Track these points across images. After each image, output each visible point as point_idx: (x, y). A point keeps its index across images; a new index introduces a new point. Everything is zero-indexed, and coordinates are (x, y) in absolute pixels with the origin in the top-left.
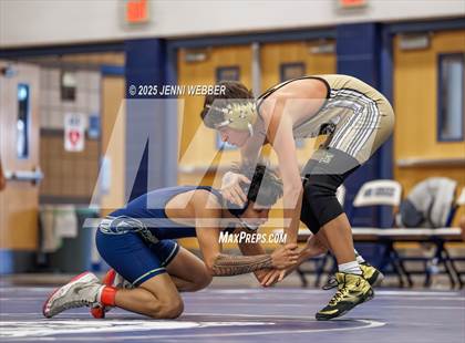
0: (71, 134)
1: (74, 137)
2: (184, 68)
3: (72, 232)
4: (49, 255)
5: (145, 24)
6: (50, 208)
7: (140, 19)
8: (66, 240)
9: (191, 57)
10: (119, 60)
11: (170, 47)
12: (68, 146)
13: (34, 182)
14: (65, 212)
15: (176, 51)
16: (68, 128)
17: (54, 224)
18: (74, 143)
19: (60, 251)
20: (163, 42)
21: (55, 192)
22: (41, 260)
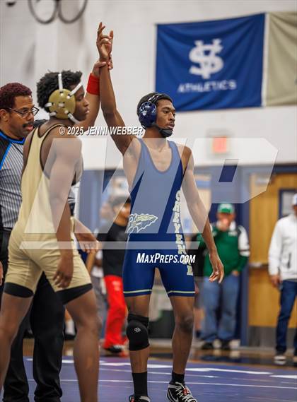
4: (152, 323)
8: (164, 312)
17: (156, 300)
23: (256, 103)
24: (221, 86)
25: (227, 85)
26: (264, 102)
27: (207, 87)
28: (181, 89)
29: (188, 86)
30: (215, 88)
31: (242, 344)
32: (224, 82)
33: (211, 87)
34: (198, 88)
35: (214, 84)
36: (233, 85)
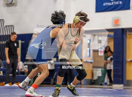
0: (100, 51)
1: (101, 52)
2: (128, 36)
3: (100, 75)
4: (95, 80)
5: (119, 25)
6: (95, 69)
7: (117, 24)
8: (99, 77)
9: (130, 33)
10: (112, 34)
11: (124, 31)
12: (100, 54)
13: (91, 63)
14: (99, 70)
15: (126, 31)
16: (100, 50)
17: (96, 73)
18: (101, 54)
19: (97, 79)
20: (123, 29)
21: (96, 65)
22: (93, 82)
23: (128, 8)
24: (117, 3)
25: (119, 3)
26: (131, 8)
27: (112, 3)
28: (104, 4)
29: (106, 3)
30: (115, 4)
31: (124, 86)
32: (118, 2)
33: (114, 3)
34: (109, 4)
35: (115, 2)
36: (121, 3)
